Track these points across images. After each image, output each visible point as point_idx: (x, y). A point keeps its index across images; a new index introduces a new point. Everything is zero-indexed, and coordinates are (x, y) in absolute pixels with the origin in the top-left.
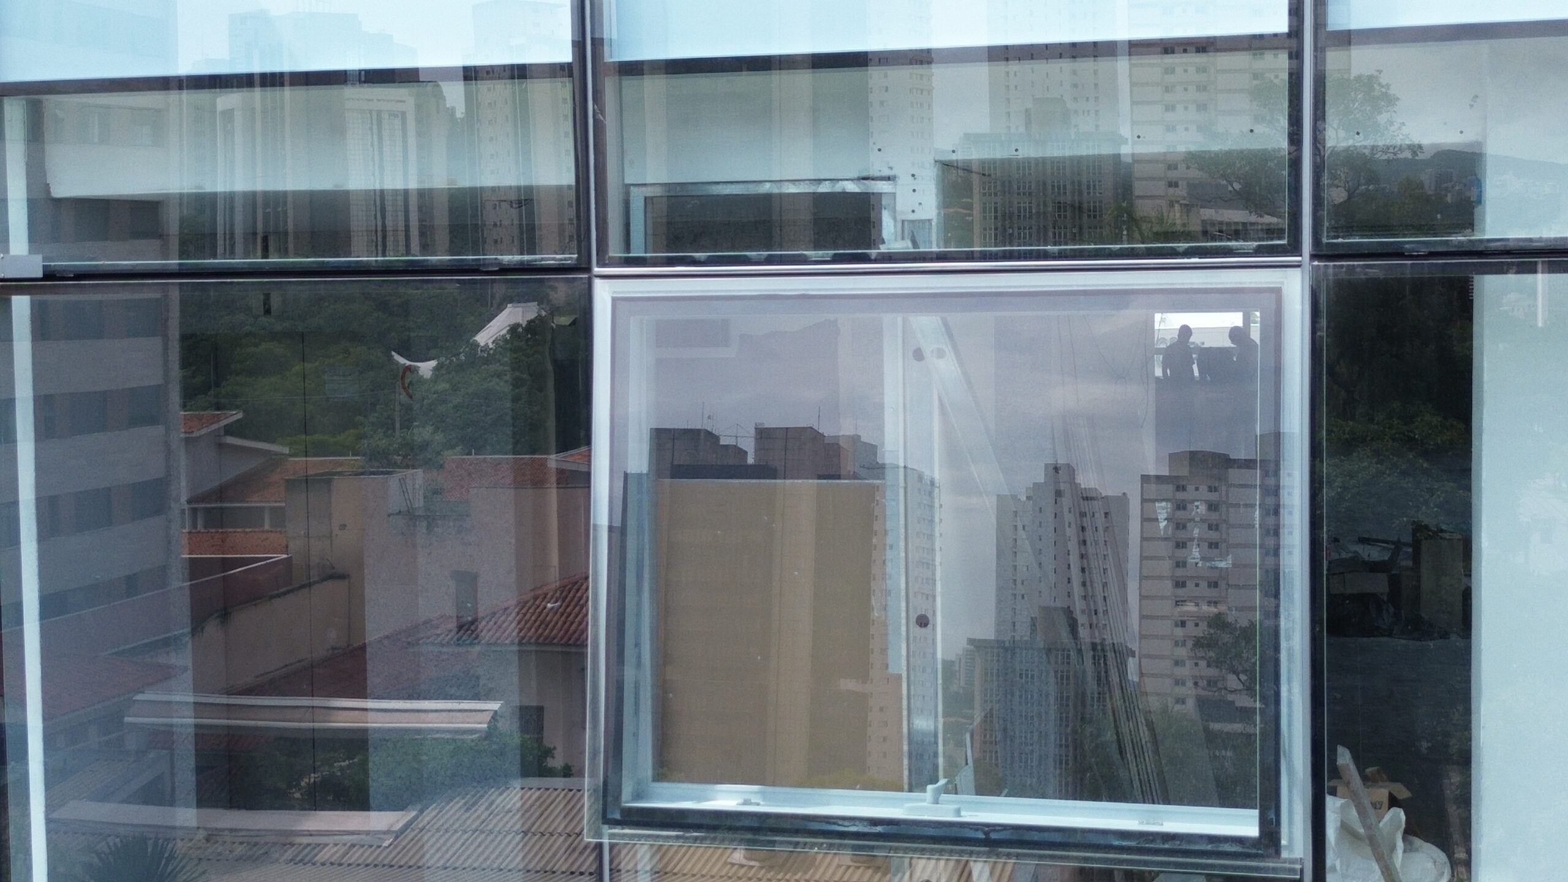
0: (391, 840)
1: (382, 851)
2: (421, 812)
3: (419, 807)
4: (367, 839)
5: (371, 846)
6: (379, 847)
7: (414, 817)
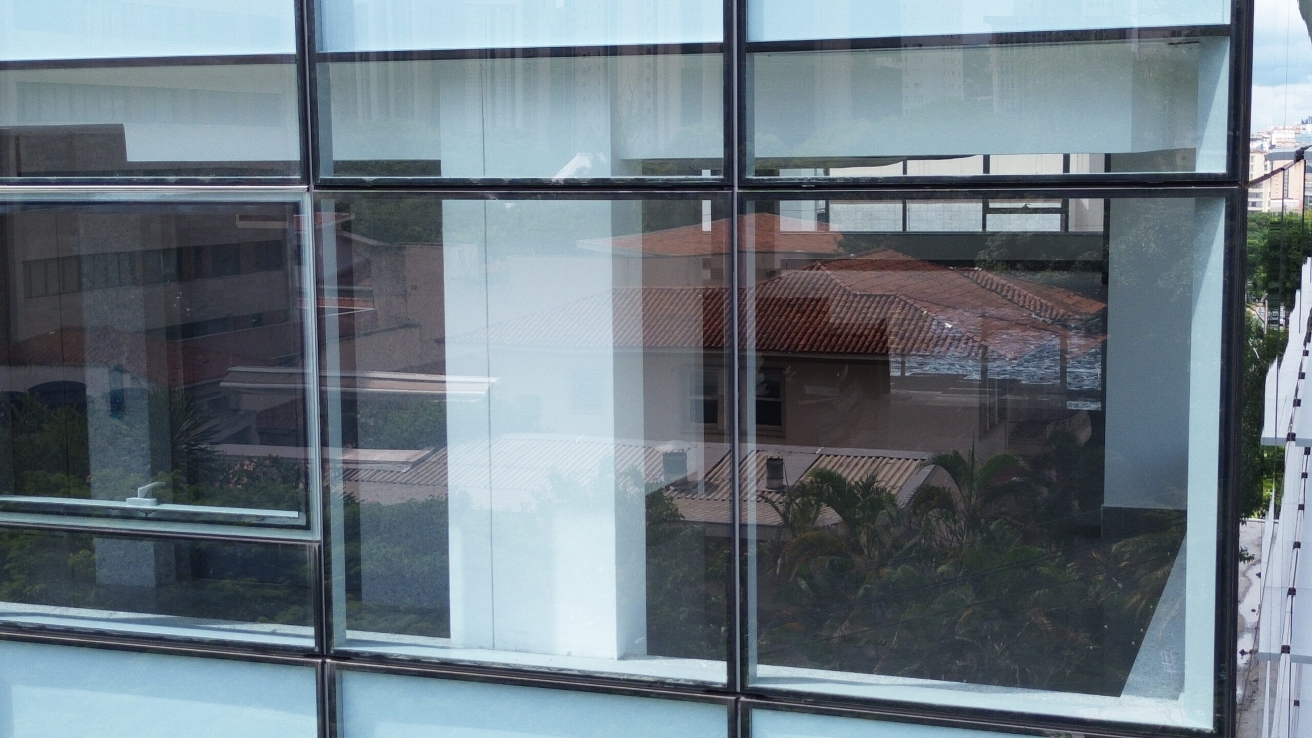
0: (409, 468)
1: (400, 476)
2: (434, 452)
3: (433, 448)
4: (389, 467)
5: (392, 472)
6: (399, 472)
7: (427, 455)
